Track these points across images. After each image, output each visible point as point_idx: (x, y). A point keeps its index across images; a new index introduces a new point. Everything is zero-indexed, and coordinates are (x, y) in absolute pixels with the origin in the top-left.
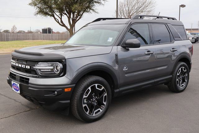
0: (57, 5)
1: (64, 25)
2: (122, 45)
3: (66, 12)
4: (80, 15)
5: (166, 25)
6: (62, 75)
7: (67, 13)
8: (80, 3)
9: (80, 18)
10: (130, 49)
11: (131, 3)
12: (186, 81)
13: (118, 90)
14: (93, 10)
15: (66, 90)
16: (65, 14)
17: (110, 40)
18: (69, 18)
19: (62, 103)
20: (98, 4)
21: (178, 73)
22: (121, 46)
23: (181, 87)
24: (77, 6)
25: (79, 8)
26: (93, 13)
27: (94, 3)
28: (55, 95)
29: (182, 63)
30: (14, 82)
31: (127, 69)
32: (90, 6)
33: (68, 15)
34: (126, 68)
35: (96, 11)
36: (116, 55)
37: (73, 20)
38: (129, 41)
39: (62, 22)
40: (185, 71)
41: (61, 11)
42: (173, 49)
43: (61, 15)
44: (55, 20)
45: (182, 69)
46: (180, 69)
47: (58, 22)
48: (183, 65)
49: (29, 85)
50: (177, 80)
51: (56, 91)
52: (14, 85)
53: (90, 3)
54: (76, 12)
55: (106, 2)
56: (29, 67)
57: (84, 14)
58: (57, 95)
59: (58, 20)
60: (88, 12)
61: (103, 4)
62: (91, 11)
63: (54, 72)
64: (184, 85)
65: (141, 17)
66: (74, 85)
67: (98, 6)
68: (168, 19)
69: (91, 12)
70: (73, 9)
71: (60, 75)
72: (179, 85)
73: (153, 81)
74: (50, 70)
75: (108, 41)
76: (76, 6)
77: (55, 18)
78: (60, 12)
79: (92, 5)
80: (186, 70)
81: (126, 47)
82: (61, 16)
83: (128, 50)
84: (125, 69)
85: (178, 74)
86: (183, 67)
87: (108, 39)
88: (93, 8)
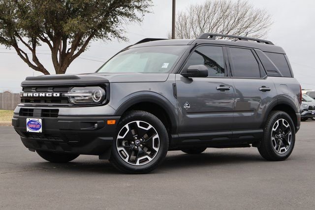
0: (27, 18)
1: (40, 68)
2: (182, 72)
3: (46, 35)
4: (80, 44)
5: (253, 51)
6: (104, 102)
7: (49, 39)
8: (83, 16)
9: (82, 51)
10: (194, 79)
11: (208, 17)
12: (290, 143)
13: (176, 136)
14: (113, 32)
15: (109, 122)
16: (45, 40)
17: (166, 65)
18: (54, 50)
19: (102, 140)
20: (126, 18)
21: (275, 128)
22: (181, 74)
23: (280, 152)
24: (76, 22)
25: (82, 27)
26: (115, 40)
27: (118, 17)
28: (94, 128)
29: (281, 113)
30: (31, 119)
31: (189, 107)
32: (108, 23)
33: (51, 43)
34: (188, 105)
35: (121, 35)
36: (174, 86)
37: (63, 55)
38: (192, 67)
39: (35, 59)
40: (287, 127)
41: (35, 34)
42: (263, 87)
43: (35, 43)
44: (19, 54)
45: (281, 122)
46: (278, 121)
47: (27, 61)
48: (283, 116)
49: (59, 117)
50: (273, 138)
51: (96, 123)
52: (32, 123)
53: (107, 15)
54: (71, 37)
55: (146, 14)
56: (58, 95)
57: (91, 41)
58: (98, 128)
59: (26, 54)
60: (101, 36)
61: (139, 20)
62: (109, 34)
63: (92, 100)
64: (286, 150)
65: (211, 36)
66: (119, 117)
67: (126, 24)
68: (258, 41)
69: (109, 37)
70: (66, 28)
71: (101, 103)
72: (277, 149)
73: (230, 133)
74: (87, 98)
75: (163, 67)
76: (74, 22)
77: (18, 50)
78: (30, 35)
79: (112, 20)
80: (288, 125)
81: (189, 75)
82: (34, 46)
83: (191, 80)
84: (186, 106)
85: (273, 129)
86: (283, 120)
87: (162, 65)
88: (114, 27)
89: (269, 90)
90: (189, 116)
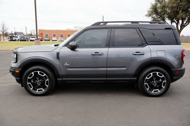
89: (143, 54)
90: (68, 69)
